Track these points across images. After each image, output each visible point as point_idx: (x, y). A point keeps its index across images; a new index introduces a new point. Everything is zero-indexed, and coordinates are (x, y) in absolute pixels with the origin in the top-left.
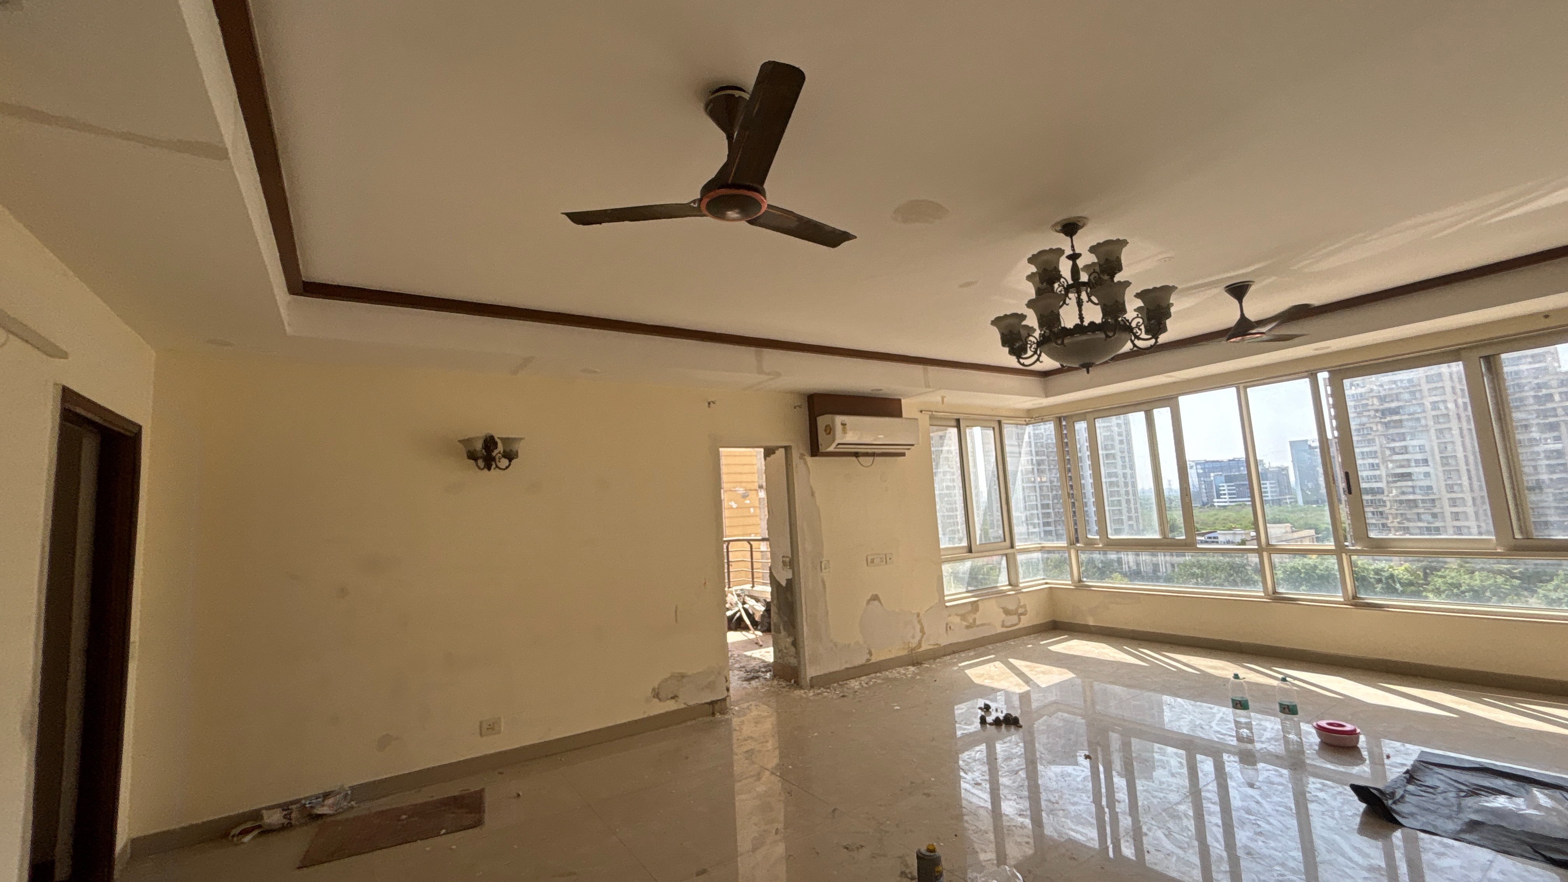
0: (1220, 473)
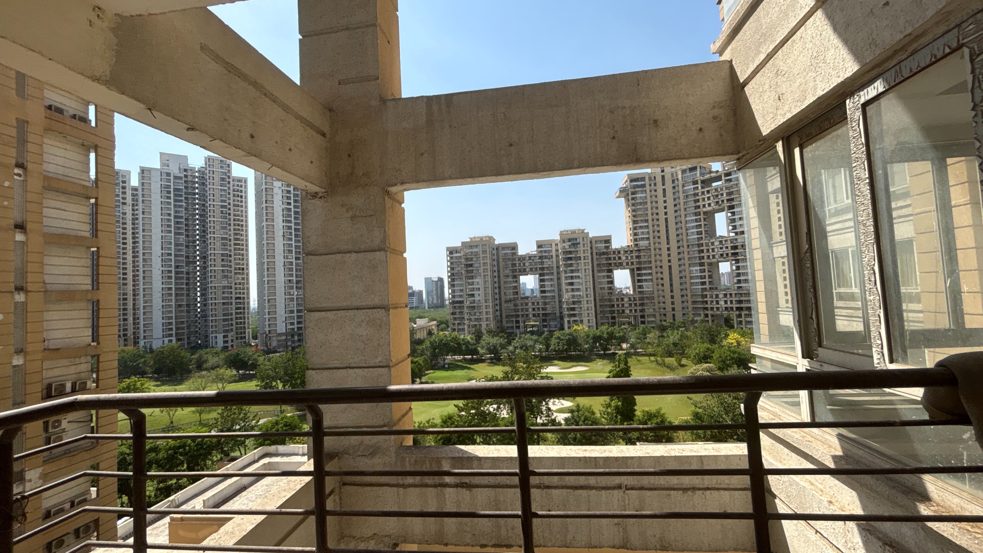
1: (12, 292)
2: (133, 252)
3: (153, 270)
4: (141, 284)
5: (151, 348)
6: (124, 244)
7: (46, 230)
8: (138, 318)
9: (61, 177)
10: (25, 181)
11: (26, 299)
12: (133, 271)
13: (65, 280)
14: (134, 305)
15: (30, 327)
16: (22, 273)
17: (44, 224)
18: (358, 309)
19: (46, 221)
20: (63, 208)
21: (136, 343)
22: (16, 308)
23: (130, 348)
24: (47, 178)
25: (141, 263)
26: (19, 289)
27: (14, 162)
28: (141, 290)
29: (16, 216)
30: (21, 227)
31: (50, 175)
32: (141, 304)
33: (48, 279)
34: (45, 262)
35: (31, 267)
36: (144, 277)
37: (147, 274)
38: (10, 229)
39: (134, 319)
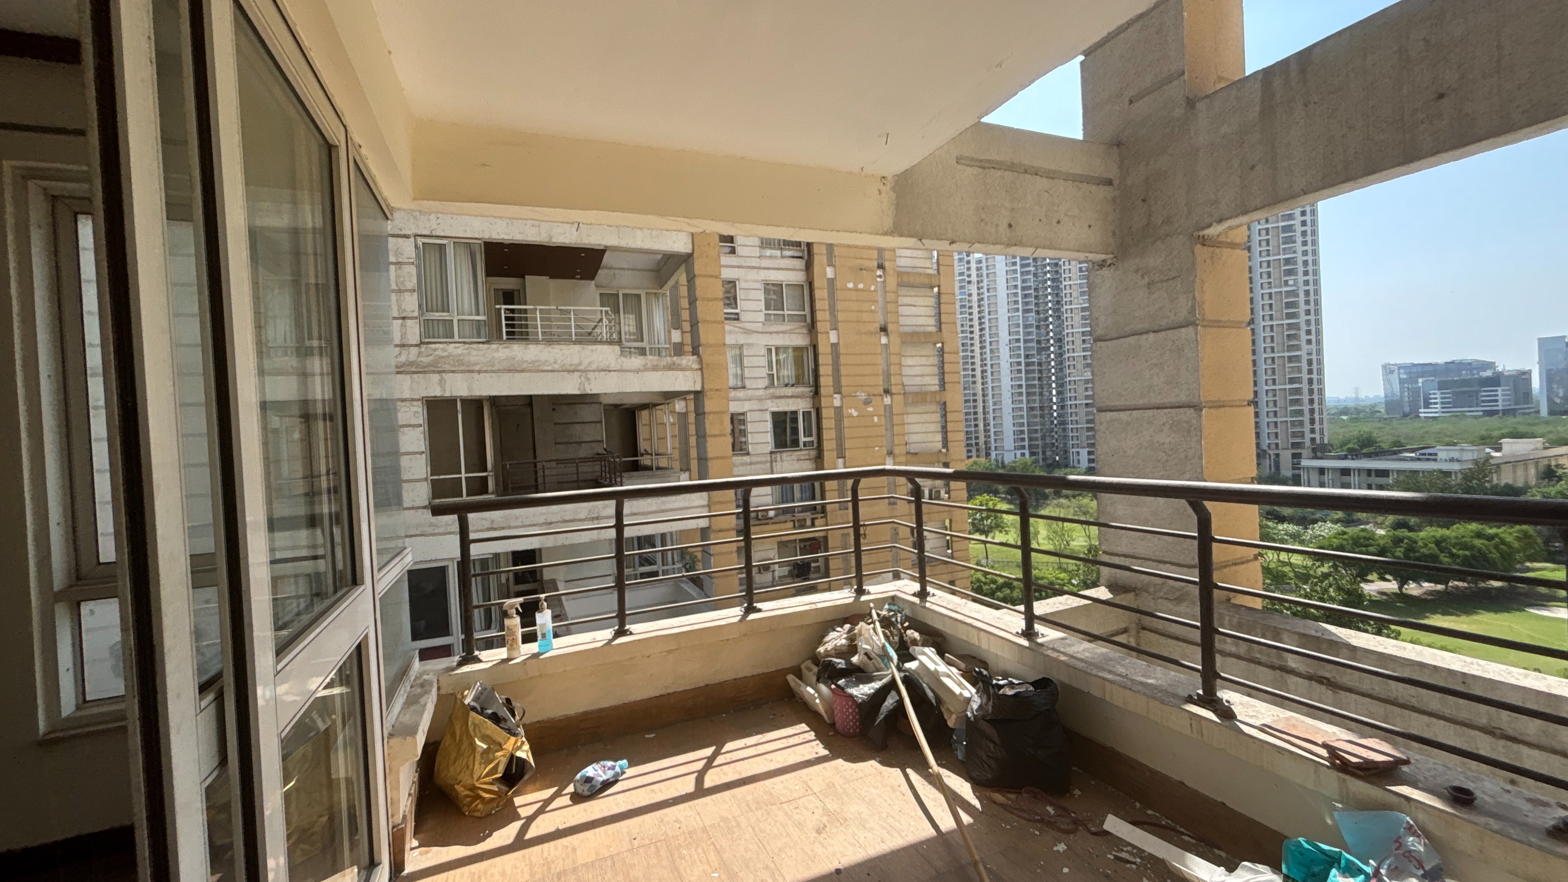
0: (1433, 378)
1: (881, 395)
2: (981, 342)
3: (1001, 363)
4: (990, 381)
5: (1003, 463)
6: (972, 332)
7: (901, 329)
8: (989, 424)
9: (909, 270)
10: (885, 281)
11: (892, 401)
12: (981, 366)
13: (918, 381)
14: (984, 407)
15: (896, 429)
16: (888, 376)
17: (901, 323)
18: (1158, 408)
19: (902, 320)
20: (913, 303)
21: (988, 455)
22: (885, 410)
23: (983, 460)
24: (900, 274)
25: (988, 356)
26: (887, 392)
27: (875, 264)
28: (990, 389)
29: (880, 319)
30: (884, 329)
31: (903, 270)
32: (991, 408)
33: (907, 381)
34: (903, 363)
35: (894, 369)
36: (992, 373)
37: (995, 369)
38: (877, 333)
39: (985, 425)
